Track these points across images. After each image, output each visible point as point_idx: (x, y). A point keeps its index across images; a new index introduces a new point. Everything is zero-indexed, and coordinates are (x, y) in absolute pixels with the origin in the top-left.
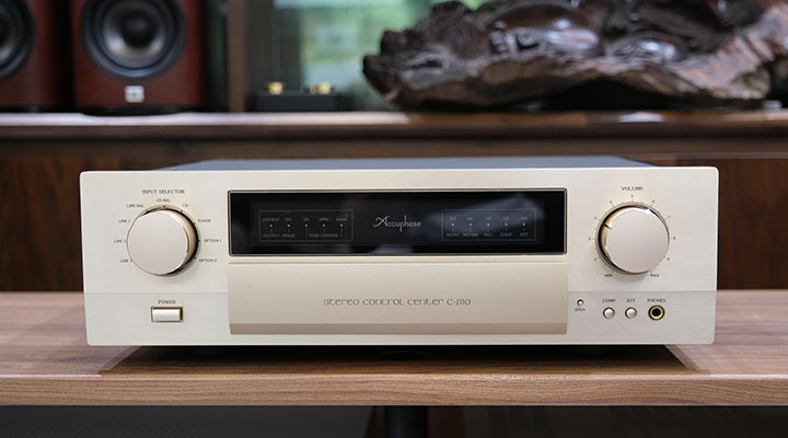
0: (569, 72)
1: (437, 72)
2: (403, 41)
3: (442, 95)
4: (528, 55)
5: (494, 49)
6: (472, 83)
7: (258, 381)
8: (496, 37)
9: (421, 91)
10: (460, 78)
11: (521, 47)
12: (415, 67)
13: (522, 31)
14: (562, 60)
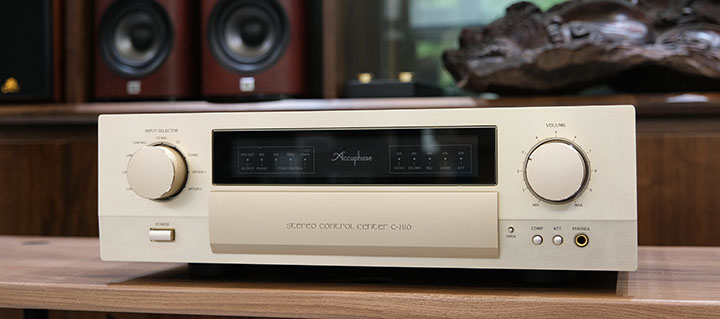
0: (616, 58)
1: (499, 60)
2: (479, 37)
3: (503, 81)
4: (579, 43)
5: (551, 39)
6: (527, 69)
7: (231, 294)
8: (552, 29)
9: (485, 77)
10: (517, 65)
11: (574, 37)
12: (481, 57)
13: (576, 24)
14: (610, 47)
